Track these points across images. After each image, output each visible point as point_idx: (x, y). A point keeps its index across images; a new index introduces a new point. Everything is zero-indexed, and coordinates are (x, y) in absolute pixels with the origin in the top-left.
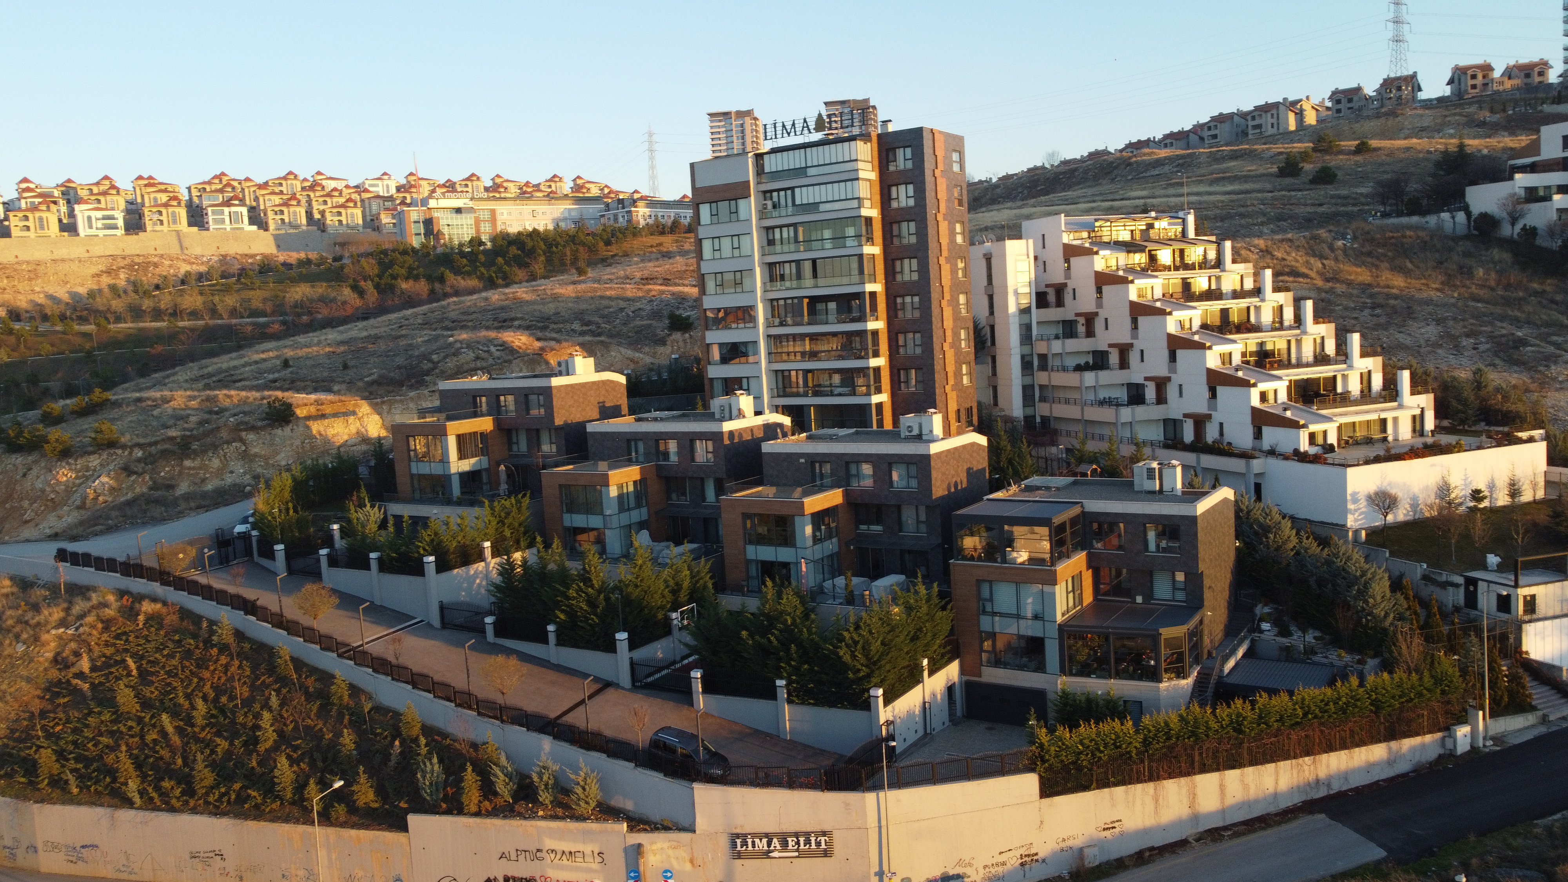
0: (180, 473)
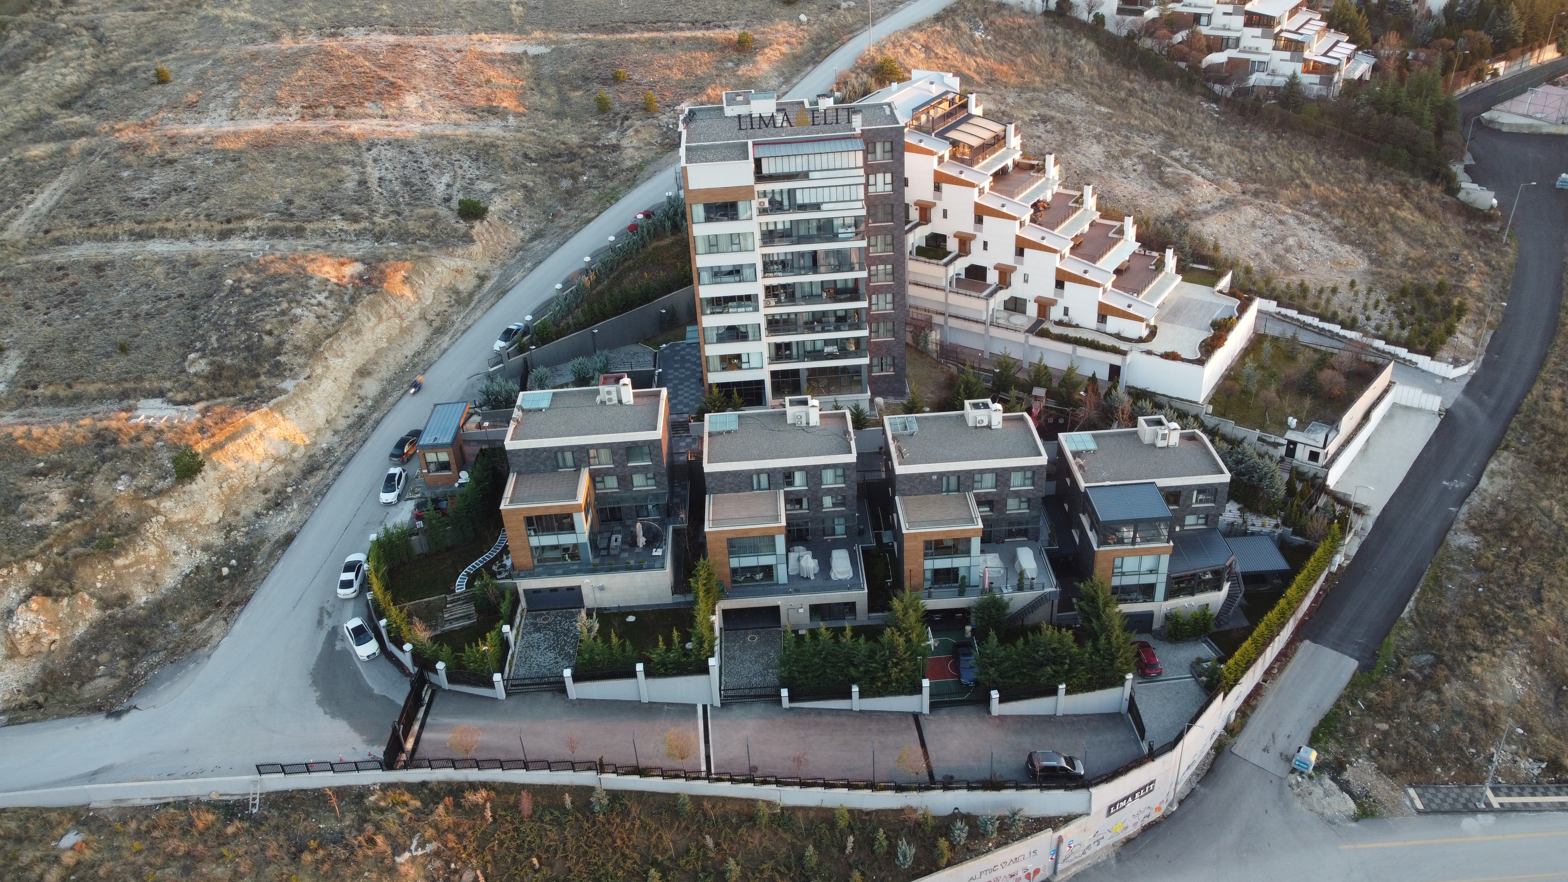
0: (119, 576)
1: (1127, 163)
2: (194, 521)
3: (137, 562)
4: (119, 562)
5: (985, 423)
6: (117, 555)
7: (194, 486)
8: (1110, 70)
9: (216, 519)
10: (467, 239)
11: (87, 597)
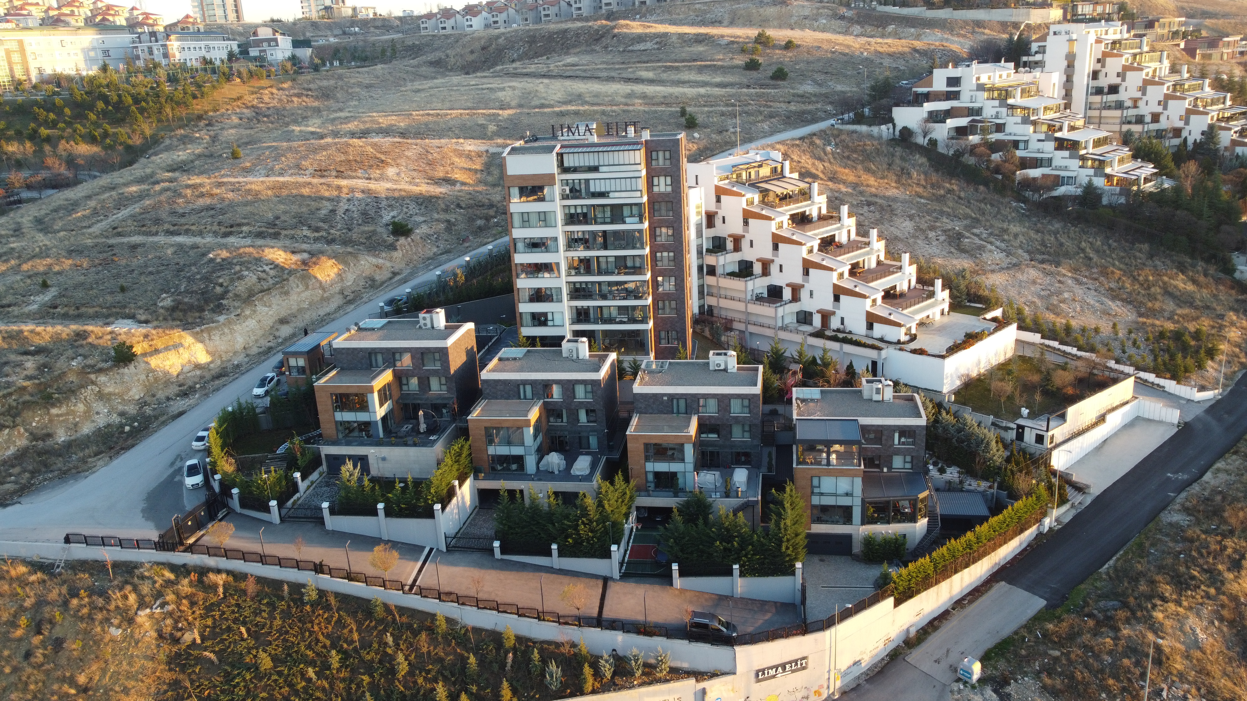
0: (51, 421)
1: (932, 234)
2: (120, 395)
3: (67, 414)
4: (54, 411)
5: (722, 367)
6: (53, 405)
7: (126, 370)
8: (935, 177)
9: (137, 397)
10: (392, 247)
11: (22, 430)
